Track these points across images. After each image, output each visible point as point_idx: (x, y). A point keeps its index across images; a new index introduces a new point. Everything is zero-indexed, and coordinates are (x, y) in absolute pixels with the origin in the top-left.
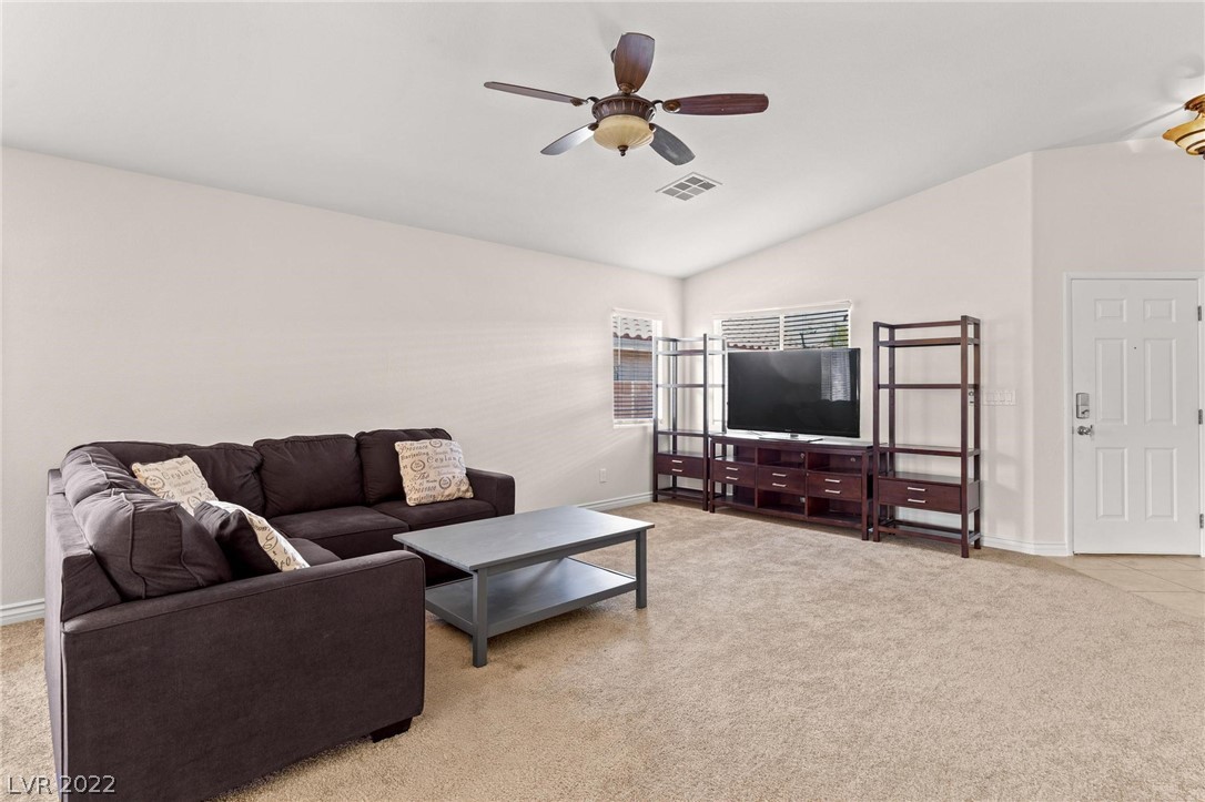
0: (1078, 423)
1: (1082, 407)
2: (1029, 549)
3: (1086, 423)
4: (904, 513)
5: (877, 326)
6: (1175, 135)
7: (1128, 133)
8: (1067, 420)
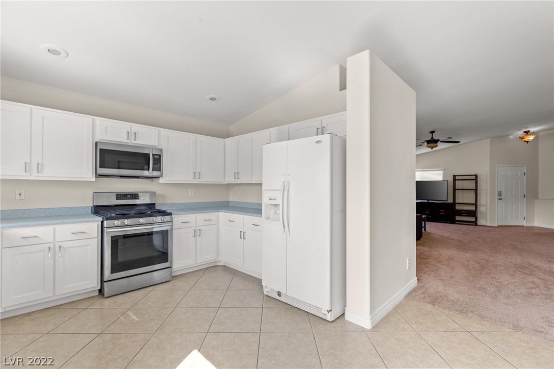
0: (499, 197)
1: (500, 194)
2: (488, 225)
3: (501, 197)
4: (458, 218)
5: (454, 176)
6: (522, 138)
7: (510, 135)
8: (497, 197)
